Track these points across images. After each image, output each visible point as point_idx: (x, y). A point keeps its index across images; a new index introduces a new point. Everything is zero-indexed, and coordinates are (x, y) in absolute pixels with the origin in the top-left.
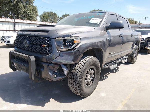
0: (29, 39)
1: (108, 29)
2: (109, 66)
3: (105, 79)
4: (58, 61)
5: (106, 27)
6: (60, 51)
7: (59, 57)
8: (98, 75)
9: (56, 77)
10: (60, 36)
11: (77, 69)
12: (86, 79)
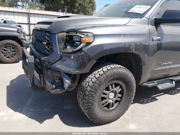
1: (160, 24)
2: (157, 84)
3: (150, 102)
4: (58, 66)
5: (155, 19)
6: (62, 53)
7: (60, 61)
8: (129, 95)
9: (55, 89)
11: (88, 81)
12: (103, 98)
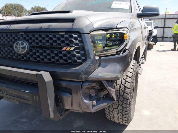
0: (27, 38)
4: (100, 75)
6: (100, 57)
10: (97, 28)
11: (121, 83)
